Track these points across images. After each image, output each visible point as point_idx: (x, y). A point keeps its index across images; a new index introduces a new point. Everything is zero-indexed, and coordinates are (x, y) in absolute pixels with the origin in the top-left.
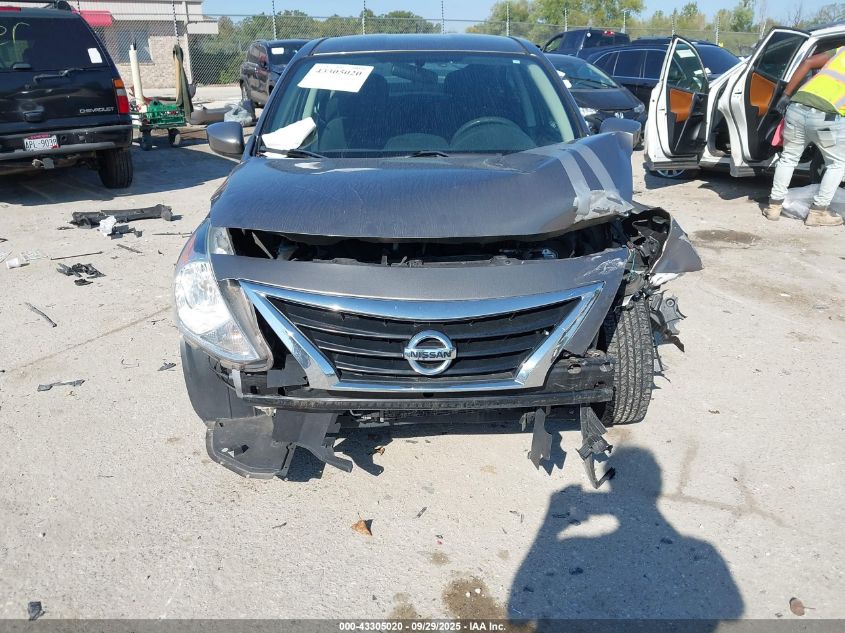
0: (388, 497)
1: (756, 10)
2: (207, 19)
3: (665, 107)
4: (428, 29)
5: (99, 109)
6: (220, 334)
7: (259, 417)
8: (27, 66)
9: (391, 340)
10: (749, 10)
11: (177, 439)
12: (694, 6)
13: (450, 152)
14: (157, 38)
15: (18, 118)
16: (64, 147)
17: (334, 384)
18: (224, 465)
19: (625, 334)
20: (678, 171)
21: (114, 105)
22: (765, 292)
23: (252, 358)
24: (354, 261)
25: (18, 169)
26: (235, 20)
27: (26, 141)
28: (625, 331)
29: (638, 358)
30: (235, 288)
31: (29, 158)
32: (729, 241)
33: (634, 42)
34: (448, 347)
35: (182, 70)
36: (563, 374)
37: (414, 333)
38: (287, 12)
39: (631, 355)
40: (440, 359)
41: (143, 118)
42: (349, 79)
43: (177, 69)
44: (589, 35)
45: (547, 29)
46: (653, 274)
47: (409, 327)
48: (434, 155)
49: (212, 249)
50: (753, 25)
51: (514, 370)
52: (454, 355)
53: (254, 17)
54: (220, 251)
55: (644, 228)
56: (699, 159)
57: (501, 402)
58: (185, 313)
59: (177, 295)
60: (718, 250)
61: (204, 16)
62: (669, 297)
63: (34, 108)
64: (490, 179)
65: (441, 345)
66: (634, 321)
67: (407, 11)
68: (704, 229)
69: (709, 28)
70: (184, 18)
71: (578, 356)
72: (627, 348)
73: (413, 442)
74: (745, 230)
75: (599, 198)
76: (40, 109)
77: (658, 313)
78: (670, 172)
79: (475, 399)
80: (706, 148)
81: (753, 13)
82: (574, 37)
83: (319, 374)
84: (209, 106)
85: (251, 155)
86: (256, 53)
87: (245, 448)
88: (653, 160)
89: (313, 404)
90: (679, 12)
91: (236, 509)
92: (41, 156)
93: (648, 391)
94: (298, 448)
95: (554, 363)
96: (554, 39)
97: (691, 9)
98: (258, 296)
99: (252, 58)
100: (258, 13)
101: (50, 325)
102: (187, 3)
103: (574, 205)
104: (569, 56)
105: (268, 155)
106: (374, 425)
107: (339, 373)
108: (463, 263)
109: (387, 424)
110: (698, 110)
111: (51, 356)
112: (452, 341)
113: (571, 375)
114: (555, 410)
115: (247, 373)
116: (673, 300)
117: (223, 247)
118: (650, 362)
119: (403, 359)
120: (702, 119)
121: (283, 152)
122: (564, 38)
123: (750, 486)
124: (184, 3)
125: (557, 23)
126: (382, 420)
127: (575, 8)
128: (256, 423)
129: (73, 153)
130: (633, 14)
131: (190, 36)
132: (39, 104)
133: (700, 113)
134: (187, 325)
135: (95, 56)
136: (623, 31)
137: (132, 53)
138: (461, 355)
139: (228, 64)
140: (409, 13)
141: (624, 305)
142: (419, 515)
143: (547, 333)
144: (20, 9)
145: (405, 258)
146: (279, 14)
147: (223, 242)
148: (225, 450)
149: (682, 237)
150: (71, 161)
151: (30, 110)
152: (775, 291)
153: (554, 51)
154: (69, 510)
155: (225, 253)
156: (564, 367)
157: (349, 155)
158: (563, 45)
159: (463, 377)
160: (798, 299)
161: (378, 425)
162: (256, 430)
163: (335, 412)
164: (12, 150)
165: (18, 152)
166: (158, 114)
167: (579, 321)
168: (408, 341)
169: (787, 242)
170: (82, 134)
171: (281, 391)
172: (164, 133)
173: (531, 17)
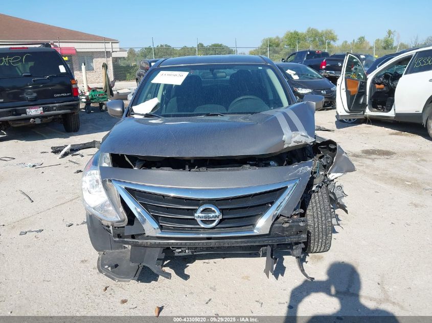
0: (192, 293)
1: (395, 39)
2: (121, 50)
3: (344, 88)
4: (230, 52)
5: (63, 95)
6: (102, 207)
7: (125, 250)
8: (29, 74)
9: (188, 209)
10: (391, 39)
11: (86, 261)
12: (363, 38)
13: (224, 114)
14: (97, 59)
15: (23, 99)
16: (46, 113)
17: (159, 234)
18: (105, 275)
19: (316, 205)
20: (354, 120)
21: (71, 92)
22: (398, 181)
23: (117, 220)
24: (171, 168)
25: (23, 124)
26: (137, 50)
27: (28, 110)
28: (316, 204)
29: (323, 218)
30: (111, 184)
31: (29, 119)
32: (379, 155)
33: (332, 56)
34: (217, 213)
35: (106, 75)
36: (280, 227)
37: (199, 205)
38: (162, 46)
39: (320, 216)
40: (213, 219)
41: (87, 98)
42: (177, 78)
43: (104, 75)
44: (309, 53)
45: (289, 51)
46: (329, 174)
47: (198, 202)
48: (217, 115)
49: (101, 163)
50: (394, 46)
51: (254, 225)
52: (221, 217)
53: (146, 48)
54: (105, 165)
55: (325, 150)
56: (364, 113)
57: (248, 242)
58: (86, 196)
59: (83, 187)
60: (373, 160)
61: (120, 49)
62: (339, 185)
63: (32, 94)
64: (241, 127)
65: (214, 212)
66: (321, 198)
67: (220, 44)
68: (366, 149)
69: (371, 48)
70: (111, 50)
71: (288, 217)
72: (317, 213)
73: (207, 263)
74: (388, 149)
75: (296, 136)
76: (35, 95)
77: (333, 194)
78: (350, 120)
79: (234, 241)
80: (367, 108)
81: (393, 41)
82: (301, 54)
83: (150, 228)
84: (120, 92)
85: (126, 116)
86: (144, 65)
87: (116, 266)
88: (340, 114)
89: (149, 243)
90: (356, 41)
91: (112, 299)
92: (34, 117)
93: (330, 235)
94: (144, 266)
95: (275, 221)
96: (292, 55)
97: (362, 39)
98: (120, 187)
99: (142, 68)
100: (147, 46)
101: (30, 201)
102: (112, 43)
103: (283, 139)
104: (299, 64)
105: (136, 116)
106: (183, 254)
107: (161, 227)
108: (228, 169)
109: (190, 253)
110: (362, 89)
111: (28, 217)
112: (220, 209)
113: (284, 228)
114: (279, 246)
115: (115, 227)
116: (340, 187)
117: (107, 163)
118: (330, 220)
119: (194, 219)
120: (365, 93)
121: (142, 115)
122: (296, 54)
123: (386, 287)
124: (111, 43)
125: (294, 48)
126: (187, 251)
127: (303, 40)
128: (124, 253)
129: (51, 116)
130: (332, 42)
131: (113, 58)
132: (35, 92)
133: (363, 91)
134: (87, 202)
135: (62, 69)
136: (326, 51)
137: (83, 67)
138: (225, 217)
139: (131, 71)
140: (221, 45)
141: (313, 189)
142: (207, 303)
143: (270, 205)
144: (27, 48)
145: (196, 167)
146: (158, 46)
147: (106, 160)
148: (106, 267)
149: (344, 155)
150: (50, 119)
151: (29, 95)
152: (403, 181)
153: (290, 62)
154: (26, 299)
155: (107, 166)
156: (280, 223)
157: (174, 116)
158: (296, 58)
159: (227, 229)
160: (415, 185)
161: (185, 254)
162: (123, 257)
163: (161, 247)
164: (20, 114)
165: (23, 116)
166: (94, 96)
167: (287, 198)
168: (197, 209)
169: (410, 155)
170: (54, 106)
171: (133, 237)
172: (97, 105)
173: (281, 45)
